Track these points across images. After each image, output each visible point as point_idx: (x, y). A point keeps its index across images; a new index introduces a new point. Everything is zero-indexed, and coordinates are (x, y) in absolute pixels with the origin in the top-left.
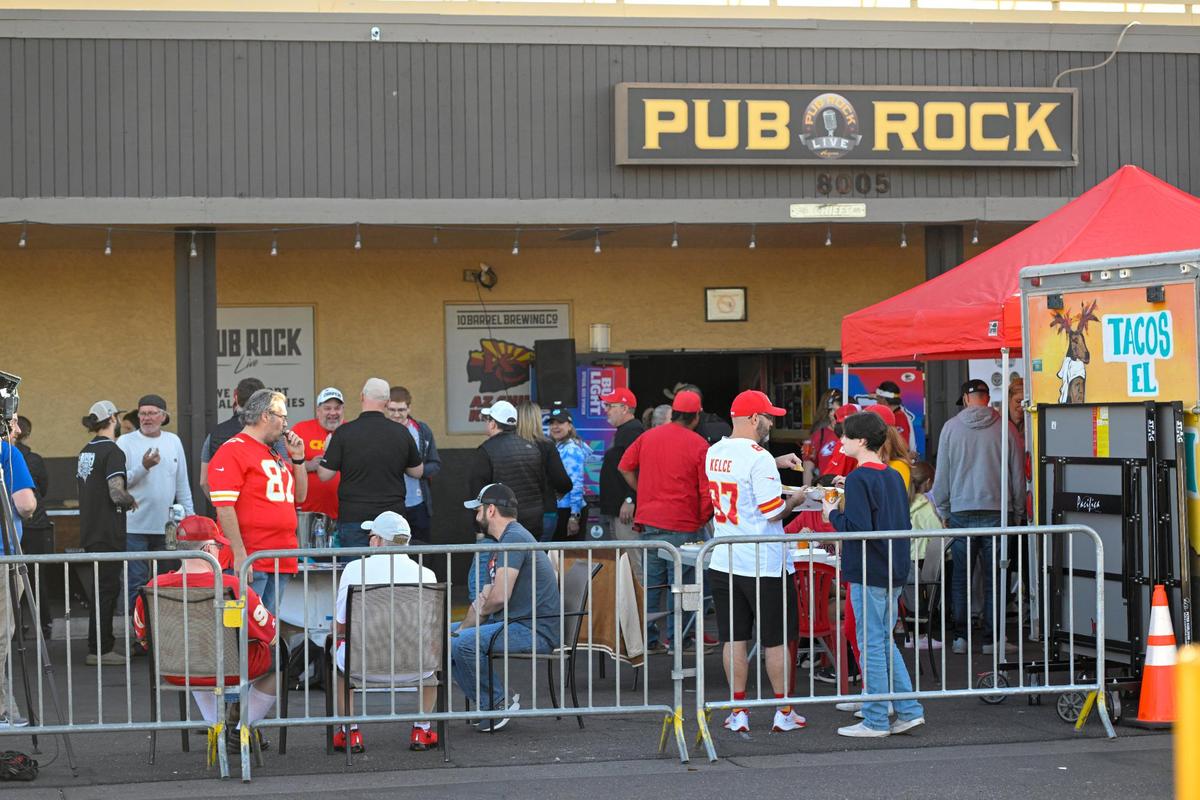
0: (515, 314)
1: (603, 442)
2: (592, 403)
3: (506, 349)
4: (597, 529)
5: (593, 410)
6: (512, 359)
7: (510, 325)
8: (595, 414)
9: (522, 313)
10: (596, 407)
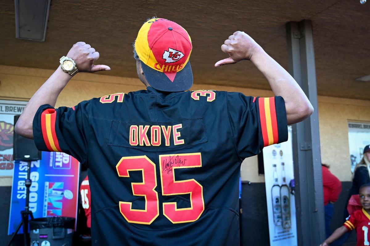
0: (13, 106)
1: (63, 183)
2: (57, 160)
3: (5, 127)
4: (46, 243)
5: (57, 164)
6: (9, 132)
7: (9, 112)
8: (59, 166)
9: (16, 106)
10: (59, 162)
